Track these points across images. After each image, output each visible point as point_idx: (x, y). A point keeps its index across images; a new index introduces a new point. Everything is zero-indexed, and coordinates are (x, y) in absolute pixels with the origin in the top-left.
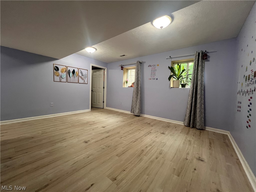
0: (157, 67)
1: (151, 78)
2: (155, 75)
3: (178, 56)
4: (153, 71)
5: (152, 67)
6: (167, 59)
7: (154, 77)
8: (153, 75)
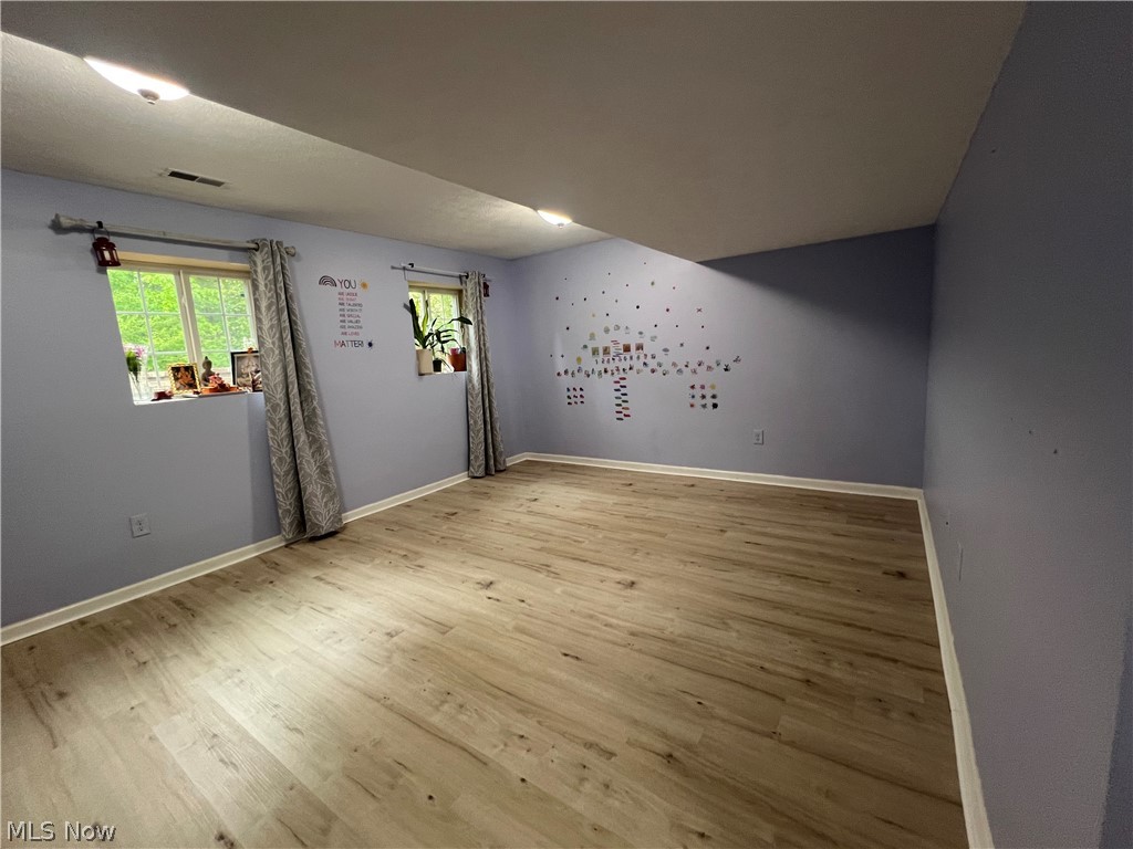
0: (359, 290)
1: (345, 338)
2: (361, 327)
3: (425, 269)
4: (347, 307)
5: (338, 288)
6: (393, 268)
7: (356, 334)
8: (351, 324)
